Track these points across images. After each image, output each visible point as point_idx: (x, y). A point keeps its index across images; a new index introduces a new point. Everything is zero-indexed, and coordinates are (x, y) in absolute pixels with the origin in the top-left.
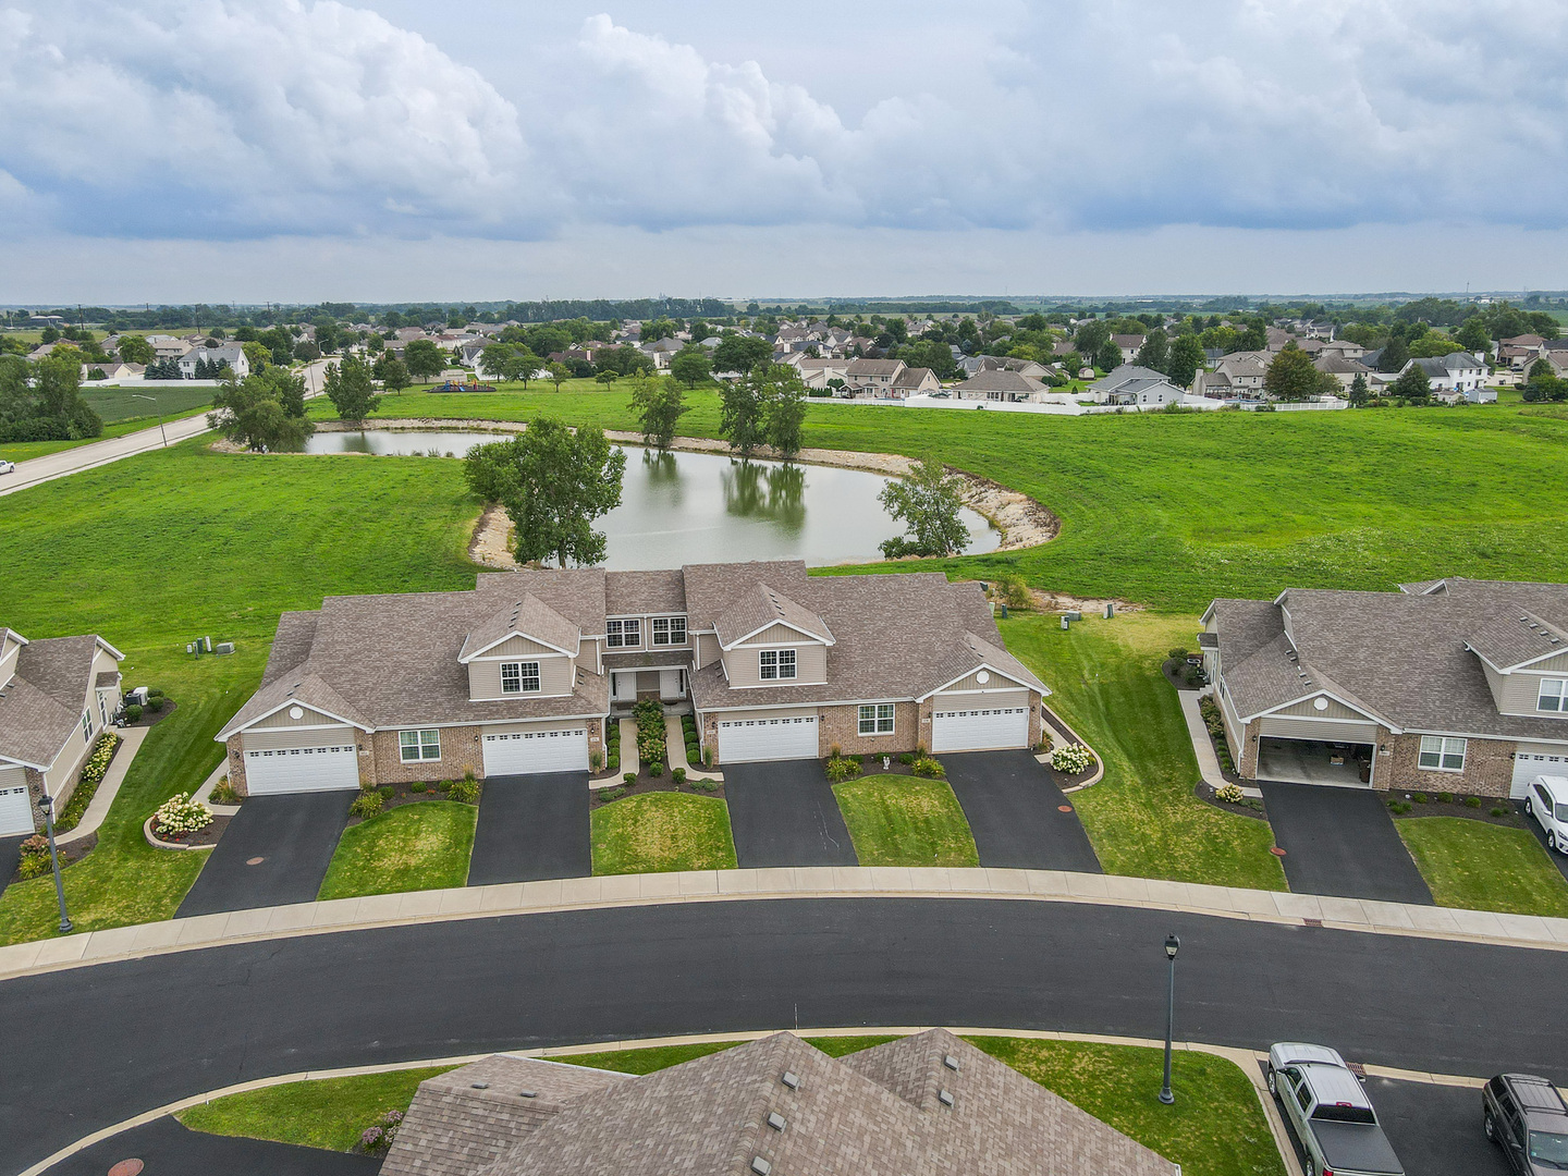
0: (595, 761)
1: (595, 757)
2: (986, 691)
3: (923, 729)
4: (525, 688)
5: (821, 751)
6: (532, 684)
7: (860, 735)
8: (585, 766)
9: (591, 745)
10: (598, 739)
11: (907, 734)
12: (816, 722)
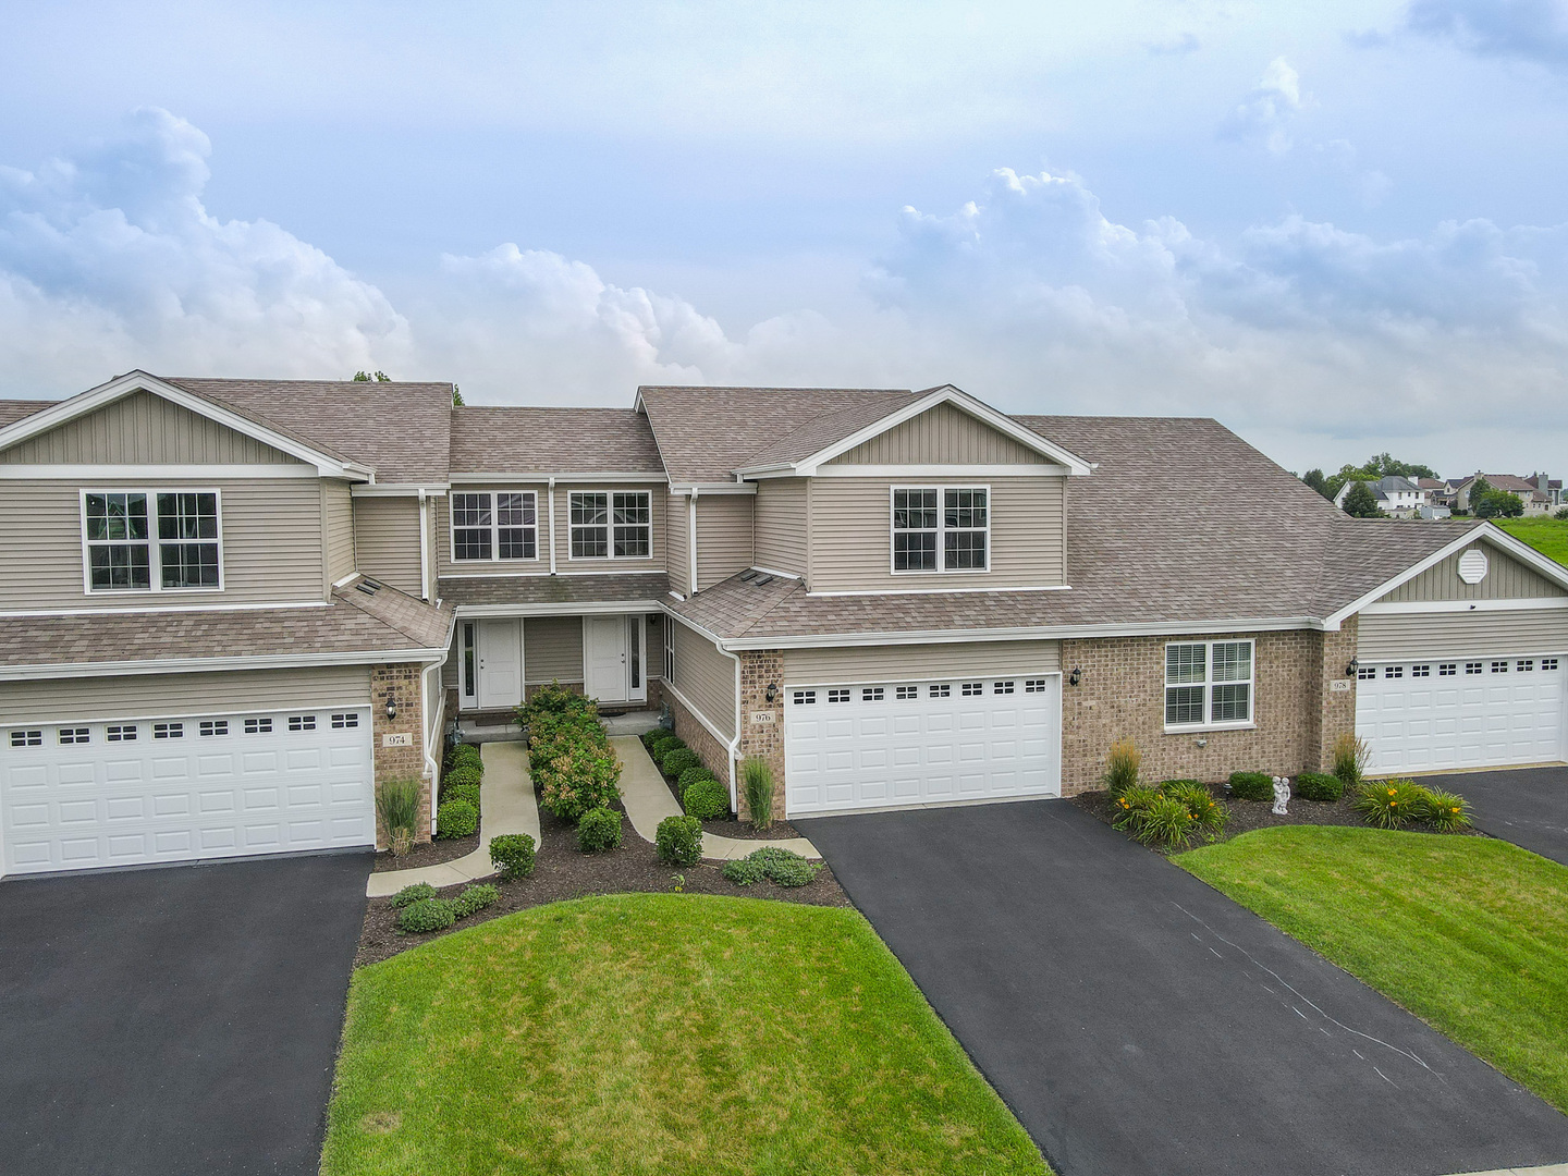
0: (395, 810)
1: (395, 799)
2: (1481, 605)
3: (1333, 710)
4: (170, 577)
5: (1068, 776)
6: (194, 567)
7: (1169, 728)
8: (364, 831)
9: (382, 760)
10: (408, 739)
11: (1287, 725)
12: (1055, 691)
